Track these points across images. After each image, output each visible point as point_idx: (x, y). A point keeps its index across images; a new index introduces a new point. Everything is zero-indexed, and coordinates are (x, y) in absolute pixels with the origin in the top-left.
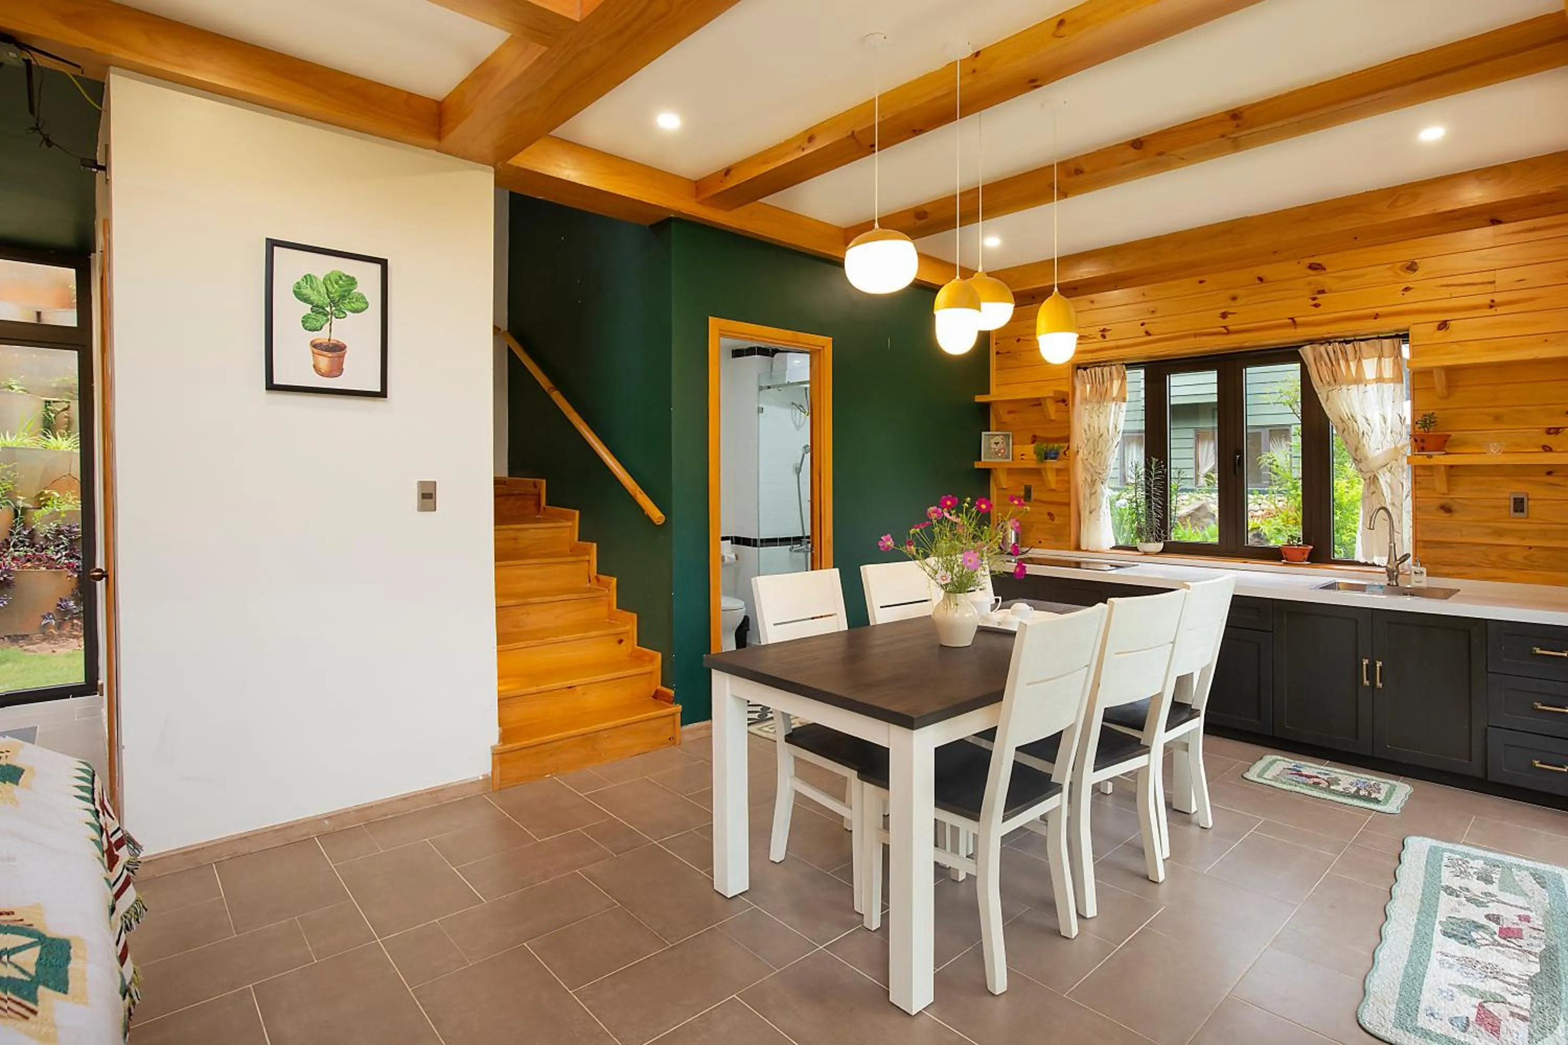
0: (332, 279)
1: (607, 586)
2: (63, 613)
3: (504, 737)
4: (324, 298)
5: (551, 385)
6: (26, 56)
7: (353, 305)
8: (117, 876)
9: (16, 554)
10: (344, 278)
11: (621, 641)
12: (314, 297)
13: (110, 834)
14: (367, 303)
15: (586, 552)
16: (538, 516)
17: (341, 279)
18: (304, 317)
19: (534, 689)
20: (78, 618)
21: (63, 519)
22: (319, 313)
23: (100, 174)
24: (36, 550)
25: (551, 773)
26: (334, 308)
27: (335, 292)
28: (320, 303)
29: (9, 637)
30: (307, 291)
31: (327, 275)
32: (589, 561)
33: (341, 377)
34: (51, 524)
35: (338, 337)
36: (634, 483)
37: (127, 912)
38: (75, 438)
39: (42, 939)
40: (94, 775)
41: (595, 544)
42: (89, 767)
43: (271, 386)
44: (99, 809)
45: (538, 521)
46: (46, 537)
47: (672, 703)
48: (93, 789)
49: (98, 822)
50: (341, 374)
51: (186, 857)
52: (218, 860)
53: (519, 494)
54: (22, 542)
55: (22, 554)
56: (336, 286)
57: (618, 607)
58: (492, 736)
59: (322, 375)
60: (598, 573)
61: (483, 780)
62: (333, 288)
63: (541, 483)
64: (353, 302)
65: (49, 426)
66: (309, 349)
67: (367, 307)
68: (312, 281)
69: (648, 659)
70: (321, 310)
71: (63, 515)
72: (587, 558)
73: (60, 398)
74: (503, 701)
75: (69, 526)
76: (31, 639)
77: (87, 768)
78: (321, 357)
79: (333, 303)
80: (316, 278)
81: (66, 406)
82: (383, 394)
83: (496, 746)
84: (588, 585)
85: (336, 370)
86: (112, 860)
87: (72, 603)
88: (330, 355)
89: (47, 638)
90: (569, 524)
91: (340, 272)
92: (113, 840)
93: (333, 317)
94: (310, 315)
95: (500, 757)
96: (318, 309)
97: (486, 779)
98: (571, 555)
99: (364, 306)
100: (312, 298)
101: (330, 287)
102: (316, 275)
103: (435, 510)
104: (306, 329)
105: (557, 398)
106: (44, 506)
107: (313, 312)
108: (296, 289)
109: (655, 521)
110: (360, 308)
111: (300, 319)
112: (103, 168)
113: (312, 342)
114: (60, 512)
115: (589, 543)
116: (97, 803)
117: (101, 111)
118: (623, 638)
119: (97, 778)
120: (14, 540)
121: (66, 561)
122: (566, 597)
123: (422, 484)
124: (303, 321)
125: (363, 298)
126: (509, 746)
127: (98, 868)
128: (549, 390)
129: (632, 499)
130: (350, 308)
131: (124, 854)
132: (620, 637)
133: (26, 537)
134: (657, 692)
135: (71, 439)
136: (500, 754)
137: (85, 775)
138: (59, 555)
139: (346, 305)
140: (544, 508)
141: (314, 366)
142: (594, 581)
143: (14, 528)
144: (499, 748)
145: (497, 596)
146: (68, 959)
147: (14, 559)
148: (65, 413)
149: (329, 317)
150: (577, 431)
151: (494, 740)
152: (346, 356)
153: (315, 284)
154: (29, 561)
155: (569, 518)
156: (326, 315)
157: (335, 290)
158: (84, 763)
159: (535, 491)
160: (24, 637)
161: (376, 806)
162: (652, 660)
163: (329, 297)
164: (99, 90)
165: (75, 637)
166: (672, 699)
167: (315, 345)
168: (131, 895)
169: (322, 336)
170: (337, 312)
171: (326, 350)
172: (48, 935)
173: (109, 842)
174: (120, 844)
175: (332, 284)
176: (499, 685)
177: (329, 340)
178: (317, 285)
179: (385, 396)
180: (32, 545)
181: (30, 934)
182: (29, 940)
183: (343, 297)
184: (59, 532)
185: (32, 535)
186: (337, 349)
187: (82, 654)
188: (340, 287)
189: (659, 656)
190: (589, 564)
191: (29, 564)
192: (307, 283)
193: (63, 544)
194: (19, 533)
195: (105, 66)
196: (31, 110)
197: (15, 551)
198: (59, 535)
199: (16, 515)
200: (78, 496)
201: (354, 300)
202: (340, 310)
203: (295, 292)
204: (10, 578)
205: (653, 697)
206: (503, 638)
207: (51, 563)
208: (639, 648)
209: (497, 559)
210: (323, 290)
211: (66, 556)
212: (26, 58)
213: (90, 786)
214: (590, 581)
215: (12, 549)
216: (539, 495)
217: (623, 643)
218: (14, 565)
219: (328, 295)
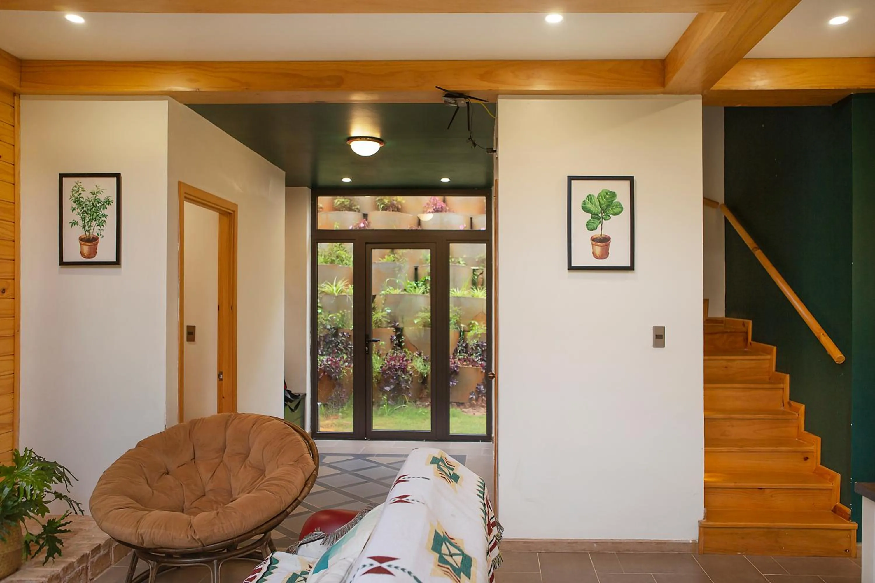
0: (602, 195)
1: (797, 410)
2: (479, 392)
3: (708, 516)
4: (598, 208)
5: (755, 245)
6: (467, 100)
7: (614, 210)
8: (491, 539)
9: (460, 357)
10: (609, 193)
11: (806, 459)
12: (593, 209)
13: (490, 518)
14: (622, 208)
15: (782, 381)
16: (746, 350)
17: (607, 194)
18: (587, 222)
19: (732, 485)
20: (485, 396)
21: (480, 338)
22: (596, 218)
23: (495, 153)
24: (468, 355)
25: (742, 552)
26: (603, 214)
27: (604, 204)
28: (596, 212)
29: (457, 403)
30: (589, 205)
31: (599, 193)
32: (783, 389)
33: (608, 258)
34: (475, 340)
35: (606, 233)
36: (819, 327)
37: (495, 559)
38: (485, 291)
39: (463, 554)
40: (484, 486)
41: (788, 375)
42: (483, 481)
43: (571, 268)
44: (486, 503)
45: (746, 353)
46: (472, 348)
47: (849, 520)
48: (484, 493)
49: (485, 509)
50: (607, 257)
51: (525, 544)
52: (539, 551)
53: (731, 332)
54: (463, 350)
55: (463, 357)
56: (605, 199)
57: (805, 430)
58: (700, 513)
59: (597, 258)
60: (790, 399)
61: (692, 543)
62: (603, 201)
63: (748, 323)
64: (614, 209)
65: (474, 283)
66: (590, 242)
67: (622, 211)
68: (591, 199)
69: (829, 477)
70: (596, 216)
71: (479, 336)
72: (782, 386)
73: (479, 267)
74: (708, 489)
75: (482, 342)
76: (465, 406)
77: (482, 481)
78: (596, 246)
79: (603, 211)
80: (593, 196)
81: (481, 272)
82: (631, 268)
83: (701, 521)
84: (782, 408)
85: (605, 254)
86: (490, 532)
87: (482, 387)
88: (602, 245)
89: (472, 406)
90: (769, 357)
91: (606, 190)
92: (491, 522)
93: (603, 220)
94: (590, 220)
95: (704, 529)
96: (595, 216)
97: (694, 543)
98: (770, 383)
99: (620, 210)
100: (591, 210)
101: (601, 201)
102: (593, 194)
103: (664, 347)
104: (588, 229)
105: (760, 255)
106: (472, 330)
107: (592, 218)
108: (583, 205)
109: (835, 361)
110: (618, 211)
111: (586, 223)
112: (495, 151)
113: (592, 238)
114: (478, 334)
115: (785, 374)
116: (485, 500)
117: (495, 119)
118: (809, 457)
119: (486, 488)
120: (460, 348)
121: (481, 363)
122: (762, 416)
123: (656, 329)
124: (587, 225)
125: (620, 204)
126: (711, 523)
127: (483, 531)
128: (753, 249)
129: (817, 341)
130: (612, 212)
131: (495, 530)
132: (806, 455)
133: (464, 347)
134: (835, 507)
135: (483, 291)
136: (705, 527)
137: (481, 485)
138: (477, 359)
139: (610, 211)
140: (751, 343)
141: (593, 253)
142: (786, 405)
143: (459, 342)
144: (703, 523)
145: (706, 409)
146: (471, 566)
147: (459, 359)
148: (481, 276)
149: (601, 220)
150: (774, 283)
151: (701, 517)
152: (610, 244)
153: (593, 200)
154: (465, 361)
155: (770, 353)
156: (599, 219)
157: (604, 201)
158: (481, 479)
159: (744, 329)
160: (463, 404)
161: (624, 543)
162: (832, 479)
163: (601, 207)
164: (494, 107)
165: (483, 407)
166: (848, 517)
167: (593, 240)
168: (496, 551)
169: (597, 233)
170: (605, 216)
171: (600, 242)
172: (465, 553)
173: (489, 522)
174: (494, 524)
175: (602, 199)
176: (705, 478)
177: (601, 235)
178: (594, 200)
179: (633, 269)
180: (466, 353)
181: (459, 550)
182: (458, 552)
183: (608, 206)
184: (478, 345)
185: (467, 346)
186: (605, 241)
187: (485, 417)
188: (607, 200)
189: (838, 476)
190: (783, 391)
191: (465, 363)
192: (589, 200)
193: (479, 352)
194: (461, 345)
195: (496, 95)
196: (469, 129)
197: (460, 355)
198: (478, 347)
199: (460, 335)
200: (485, 325)
201: (615, 207)
202: (607, 215)
203: (582, 207)
204: (458, 371)
205: (832, 511)
206: (709, 442)
207: (474, 363)
208: (822, 466)
209: (706, 381)
210: (597, 203)
211: (481, 359)
212: (467, 101)
213: (483, 491)
214: (783, 406)
215: (458, 354)
216: (747, 333)
217: (809, 460)
218: (459, 363)
219: (600, 206)
